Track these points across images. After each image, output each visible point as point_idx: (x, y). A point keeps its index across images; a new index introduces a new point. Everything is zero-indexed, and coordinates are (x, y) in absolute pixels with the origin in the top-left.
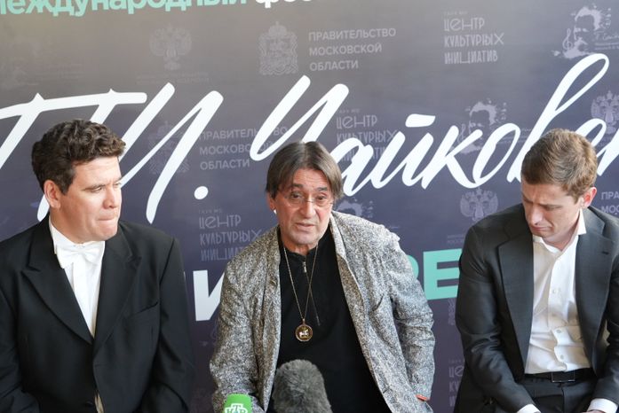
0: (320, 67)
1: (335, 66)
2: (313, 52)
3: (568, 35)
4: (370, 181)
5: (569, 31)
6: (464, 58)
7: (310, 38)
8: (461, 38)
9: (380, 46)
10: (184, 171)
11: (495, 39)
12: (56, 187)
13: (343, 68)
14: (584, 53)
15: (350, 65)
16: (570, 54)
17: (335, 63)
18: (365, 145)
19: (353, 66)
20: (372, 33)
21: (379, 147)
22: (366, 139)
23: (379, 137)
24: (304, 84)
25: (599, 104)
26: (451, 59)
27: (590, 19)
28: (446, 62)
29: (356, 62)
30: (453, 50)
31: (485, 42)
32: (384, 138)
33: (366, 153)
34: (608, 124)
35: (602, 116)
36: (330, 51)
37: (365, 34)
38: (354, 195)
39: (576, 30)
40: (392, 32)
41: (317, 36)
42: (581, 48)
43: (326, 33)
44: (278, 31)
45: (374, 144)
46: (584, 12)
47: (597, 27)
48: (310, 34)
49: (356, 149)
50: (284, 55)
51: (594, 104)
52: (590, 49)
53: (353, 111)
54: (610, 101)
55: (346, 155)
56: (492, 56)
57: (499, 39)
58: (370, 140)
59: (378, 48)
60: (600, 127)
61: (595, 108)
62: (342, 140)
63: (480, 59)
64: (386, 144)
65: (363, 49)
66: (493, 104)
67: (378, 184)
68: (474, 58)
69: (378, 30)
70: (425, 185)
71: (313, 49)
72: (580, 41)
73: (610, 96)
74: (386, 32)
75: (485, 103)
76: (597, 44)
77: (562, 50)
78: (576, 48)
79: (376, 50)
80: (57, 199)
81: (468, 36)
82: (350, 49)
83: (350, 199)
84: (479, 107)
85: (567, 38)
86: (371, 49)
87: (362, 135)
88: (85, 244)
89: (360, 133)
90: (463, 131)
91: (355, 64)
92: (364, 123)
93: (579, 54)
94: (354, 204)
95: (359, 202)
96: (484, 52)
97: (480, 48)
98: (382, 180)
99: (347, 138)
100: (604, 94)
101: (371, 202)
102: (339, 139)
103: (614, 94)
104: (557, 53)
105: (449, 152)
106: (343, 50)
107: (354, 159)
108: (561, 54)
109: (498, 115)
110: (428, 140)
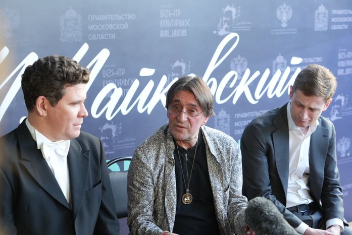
0: (94, 37)
1: (102, 37)
2: (91, 28)
3: (220, 22)
4: (120, 111)
5: (221, 19)
6: (170, 34)
7: (89, 19)
8: (169, 22)
9: (127, 25)
10: (13, 107)
11: (185, 23)
12: (46, 101)
13: (107, 38)
14: (227, 33)
15: (111, 37)
16: (221, 33)
17: (102, 35)
18: (118, 87)
19: (112, 38)
20: (123, 17)
21: (126, 88)
22: (118, 84)
23: (125, 82)
24: (85, 48)
25: (234, 62)
26: (164, 34)
27: (230, 12)
28: (161, 36)
29: (114, 35)
30: (165, 29)
31: (181, 25)
32: (128, 83)
33: (119, 92)
34: (239, 74)
35: (235, 69)
36: (100, 27)
37: (119, 17)
38: (112, 120)
39: (224, 19)
40: (133, 17)
41: (93, 17)
42: (226, 30)
43: (98, 16)
44: (72, 14)
45: (123, 87)
46: (228, 8)
47: (234, 17)
48: (89, 16)
49: (113, 90)
50: (74, 30)
51: (232, 62)
52: (231, 30)
53: (112, 66)
54: (239, 61)
55: (108, 95)
56: (184, 33)
57: (187, 23)
58: (121, 84)
59: (126, 26)
60: (234, 76)
61: (232, 65)
62: (106, 85)
63: (178, 35)
64: (129, 87)
65: (118, 27)
66: (184, 62)
67: (125, 113)
68: (175, 34)
69: (126, 15)
70: (149, 112)
71: (91, 26)
72: (226, 26)
73: (239, 57)
74: (130, 17)
75: (180, 61)
76: (234, 27)
77: (218, 30)
78: (224, 29)
79: (125, 28)
80: (44, 109)
81: (172, 20)
82: (111, 27)
83: (110, 122)
84: (177, 64)
85: (220, 24)
86: (122, 26)
87: (117, 81)
88: (58, 142)
89: (115, 80)
90: (169, 78)
91: (113, 36)
92: (118, 73)
93: (225, 33)
94: (112, 125)
95: (114, 124)
96: (180, 30)
97: (178, 28)
98: (127, 109)
99: (108, 83)
100: (236, 57)
101: (121, 124)
102: (104, 84)
103: (242, 56)
104: (215, 32)
105: (162, 91)
106: (107, 27)
107: (112, 97)
108: (217, 33)
109: (187, 69)
110: (151, 84)
